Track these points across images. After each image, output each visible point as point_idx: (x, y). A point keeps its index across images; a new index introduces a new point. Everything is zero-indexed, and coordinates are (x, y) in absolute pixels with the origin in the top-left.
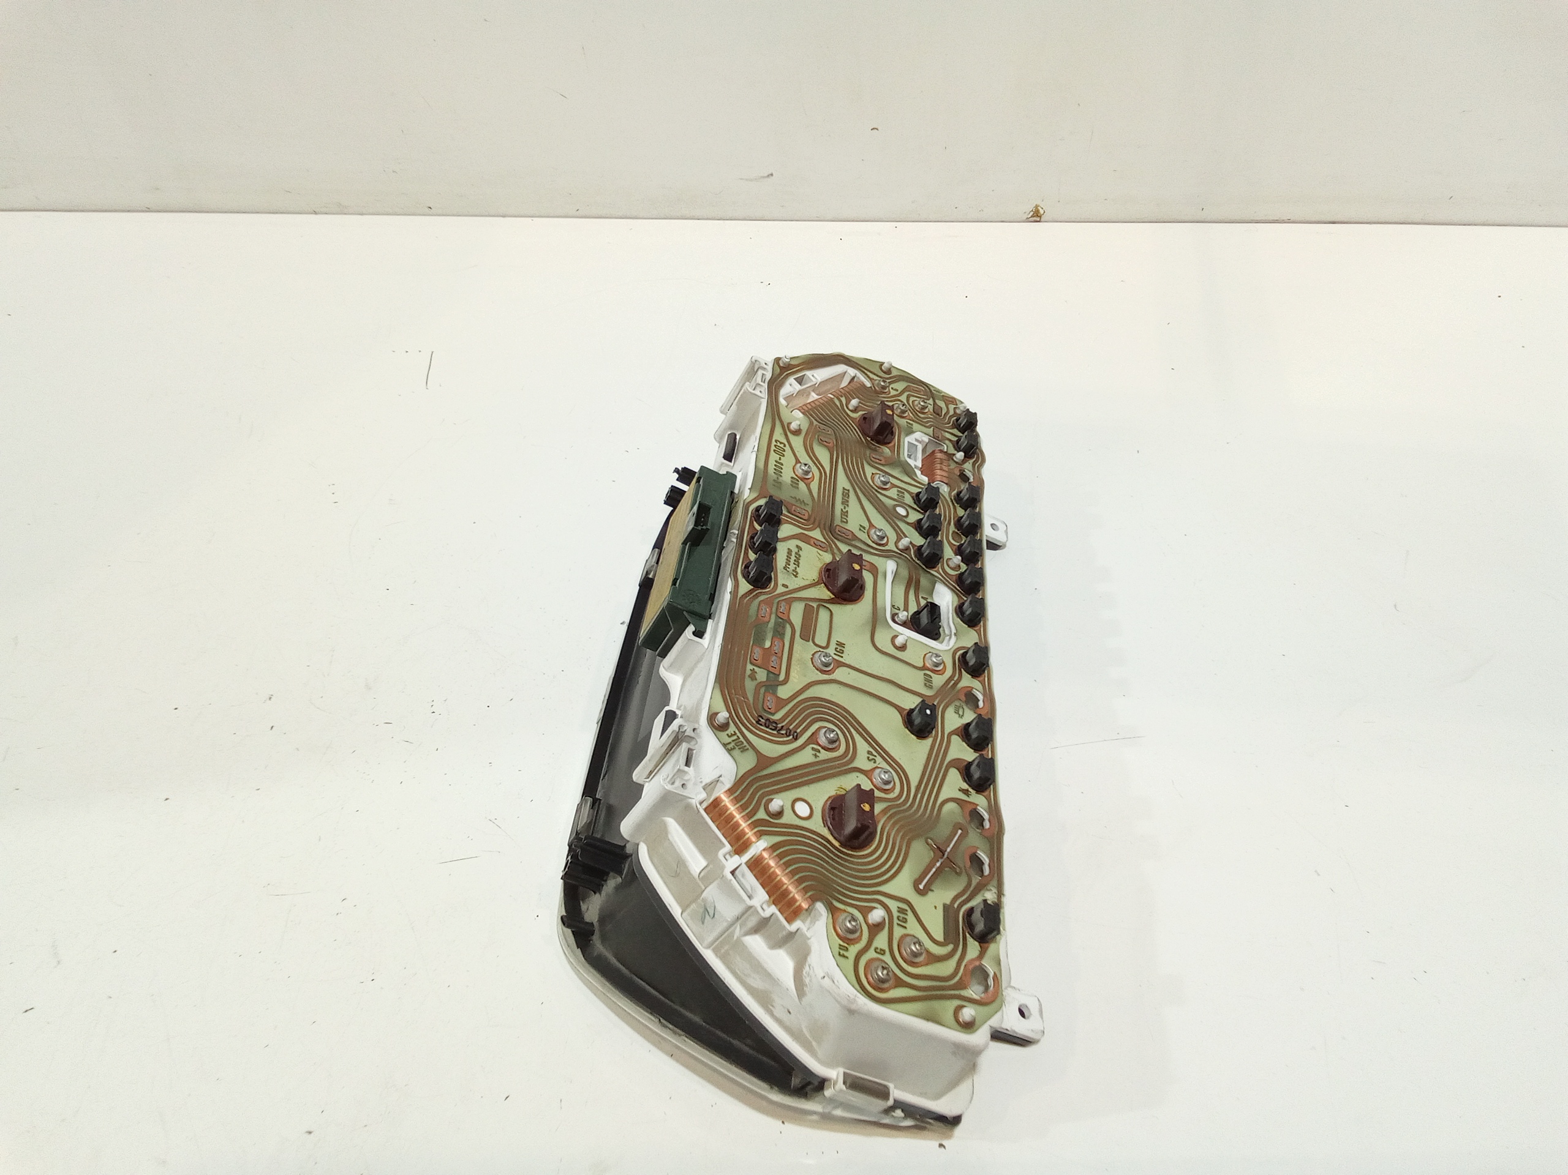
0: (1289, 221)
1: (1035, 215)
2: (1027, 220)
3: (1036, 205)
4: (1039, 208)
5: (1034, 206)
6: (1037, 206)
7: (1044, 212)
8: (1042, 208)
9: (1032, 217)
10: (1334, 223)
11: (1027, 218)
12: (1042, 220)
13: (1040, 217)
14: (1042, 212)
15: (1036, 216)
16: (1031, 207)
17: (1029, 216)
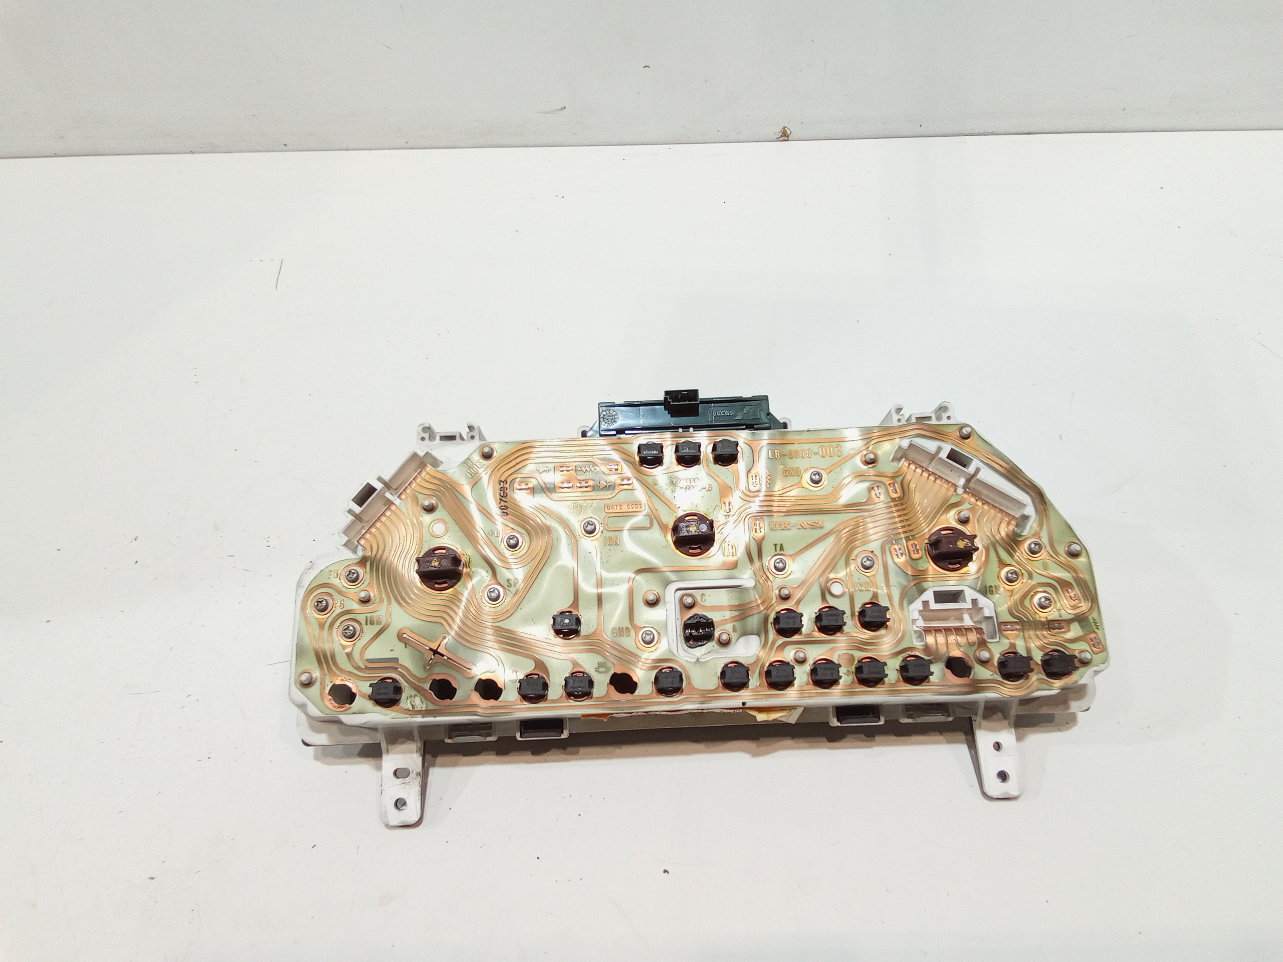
0: (993, 134)
1: (783, 135)
2: (778, 140)
3: (784, 126)
4: (786, 129)
5: (783, 127)
6: (784, 128)
7: (791, 132)
8: (789, 129)
9: (781, 137)
10: (1029, 134)
11: (777, 138)
12: (789, 139)
13: (788, 137)
14: (789, 132)
15: (785, 136)
16: (780, 128)
17: (779, 136)
